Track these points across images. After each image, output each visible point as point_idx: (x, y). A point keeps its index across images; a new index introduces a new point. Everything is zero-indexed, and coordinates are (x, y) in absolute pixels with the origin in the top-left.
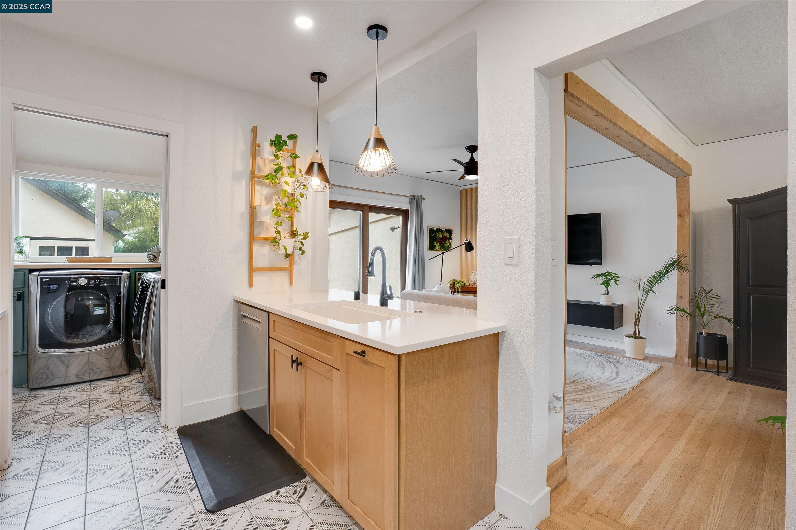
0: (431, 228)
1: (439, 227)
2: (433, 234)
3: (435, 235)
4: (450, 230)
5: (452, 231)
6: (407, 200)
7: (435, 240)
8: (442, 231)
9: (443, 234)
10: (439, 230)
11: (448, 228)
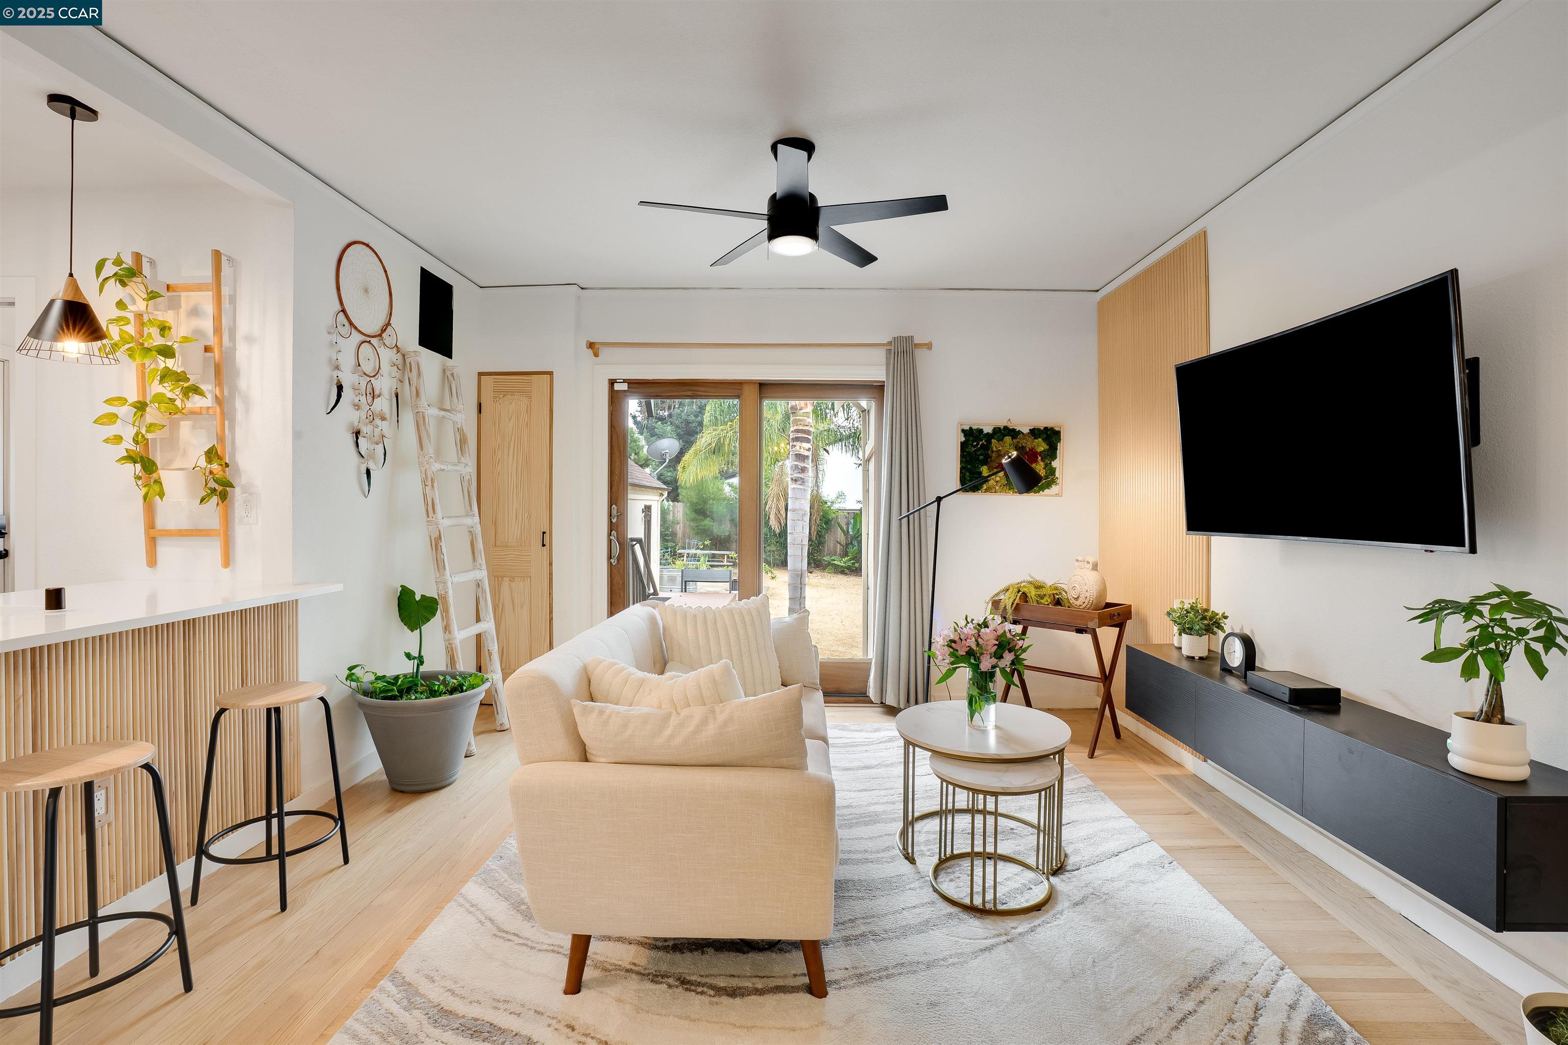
0: (971, 428)
1: (1001, 423)
2: (978, 444)
3: (987, 447)
4: (1052, 429)
5: (1058, 434)
6: (880, 355)
7: (984, 462)
8: (1013, 433)
9: (1018, 442)
10: (1004, 432)
11: (1042, 423)
